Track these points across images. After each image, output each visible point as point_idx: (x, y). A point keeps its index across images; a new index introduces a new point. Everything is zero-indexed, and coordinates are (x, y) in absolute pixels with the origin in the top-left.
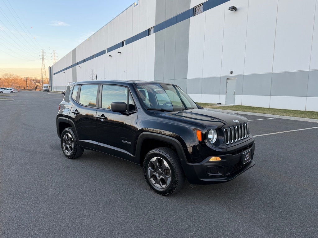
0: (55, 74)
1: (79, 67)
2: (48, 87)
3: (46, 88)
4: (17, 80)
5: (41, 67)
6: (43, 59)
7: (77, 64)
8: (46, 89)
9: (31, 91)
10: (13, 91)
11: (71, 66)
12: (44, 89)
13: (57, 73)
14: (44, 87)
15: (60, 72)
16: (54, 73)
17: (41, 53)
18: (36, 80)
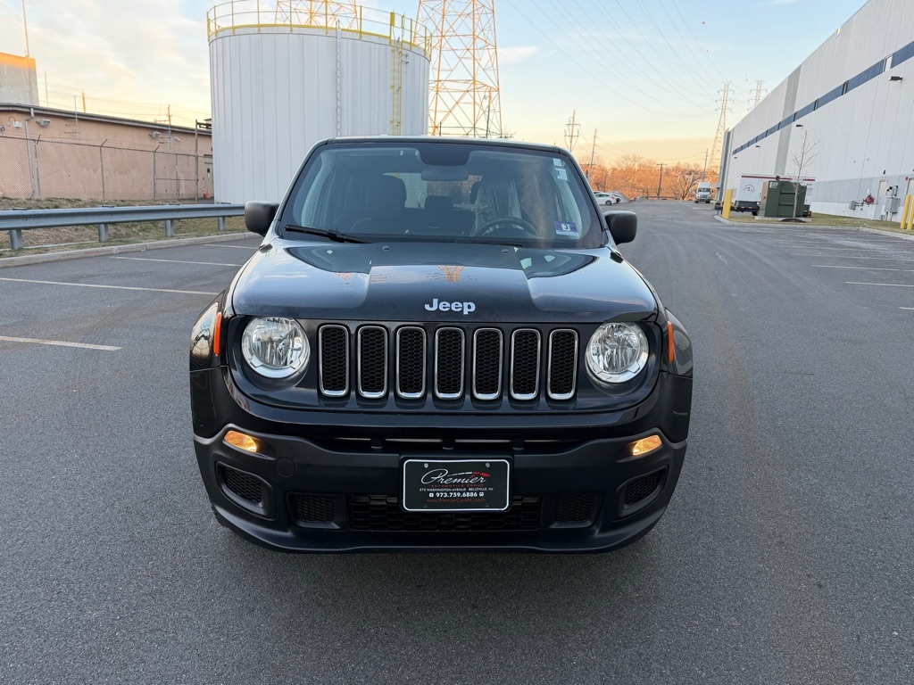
0: (735, 152)
1: (798, 126)
2: (708, 190)
3: (703, 193)
4: (667, 173)
5: (714, 136)
6: (724, 110)
7: (795, 117)
8: (704, 196)
9: (664, 202)
10: (611, 199)
11: (779, 126)
12: (699, 195)
13: (742, 148)
14: (700, 191)
15: (749, 144)
16: (733, 149)
17: (722, 93)
18: (696, 173)
